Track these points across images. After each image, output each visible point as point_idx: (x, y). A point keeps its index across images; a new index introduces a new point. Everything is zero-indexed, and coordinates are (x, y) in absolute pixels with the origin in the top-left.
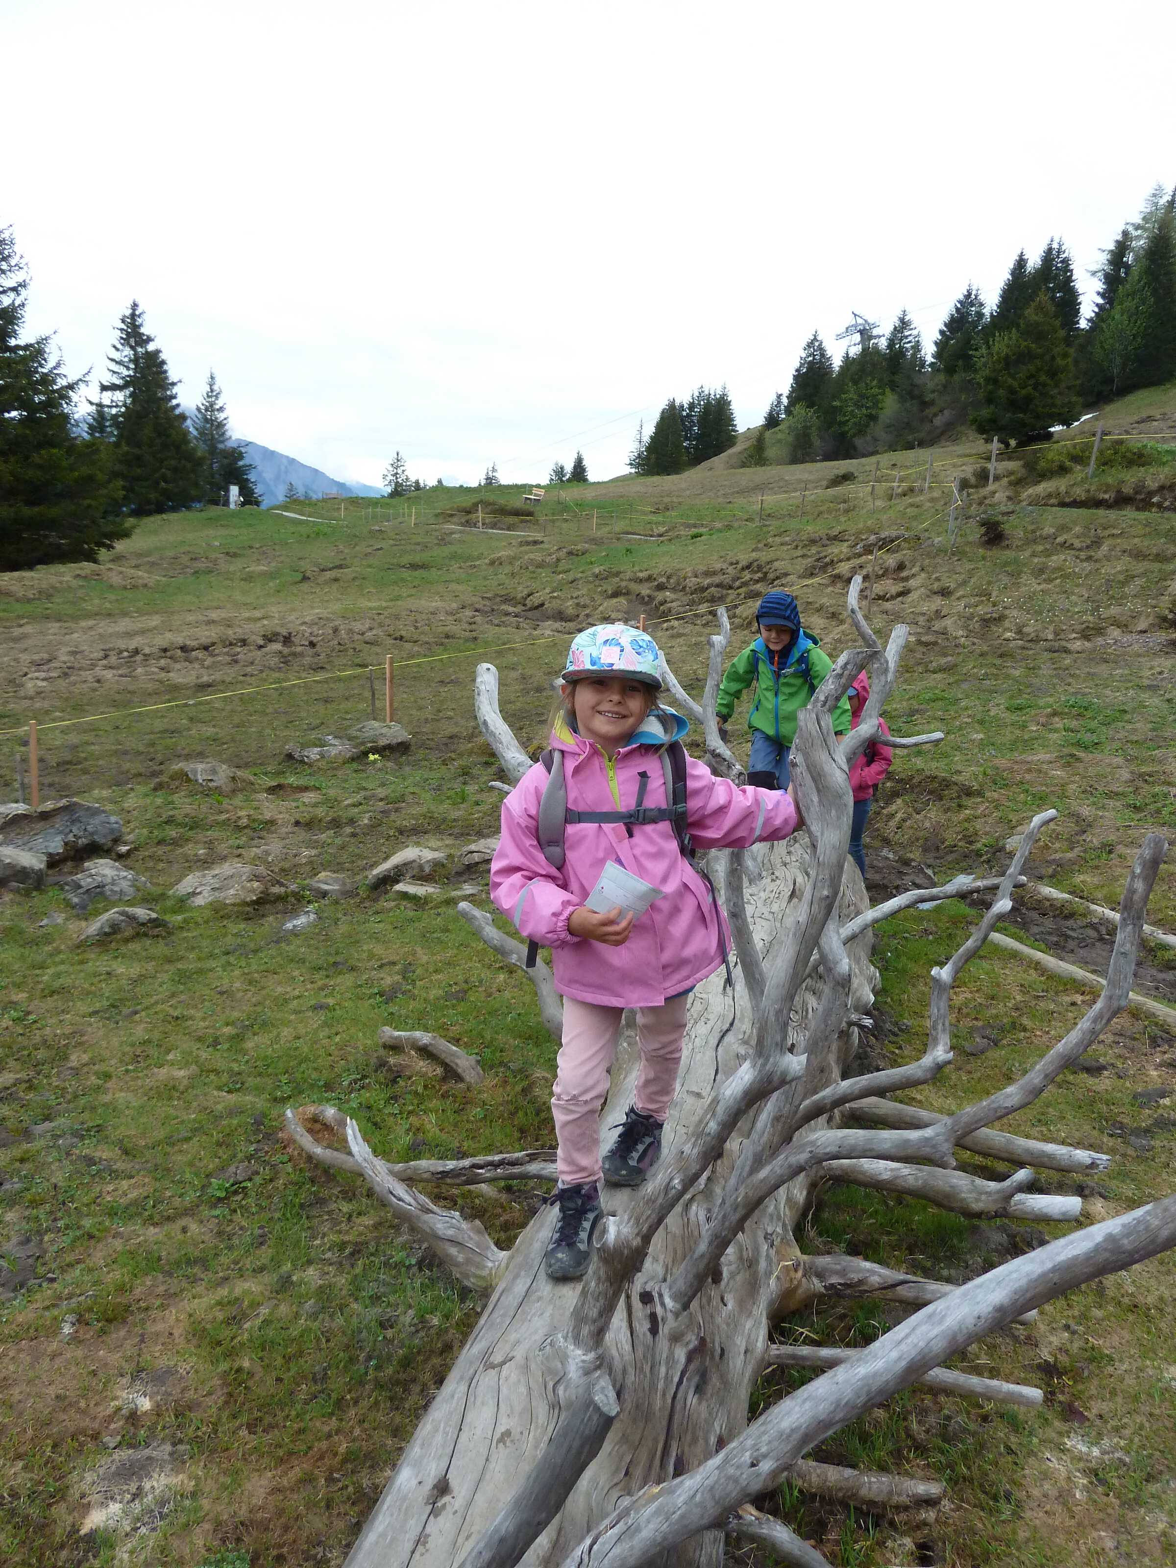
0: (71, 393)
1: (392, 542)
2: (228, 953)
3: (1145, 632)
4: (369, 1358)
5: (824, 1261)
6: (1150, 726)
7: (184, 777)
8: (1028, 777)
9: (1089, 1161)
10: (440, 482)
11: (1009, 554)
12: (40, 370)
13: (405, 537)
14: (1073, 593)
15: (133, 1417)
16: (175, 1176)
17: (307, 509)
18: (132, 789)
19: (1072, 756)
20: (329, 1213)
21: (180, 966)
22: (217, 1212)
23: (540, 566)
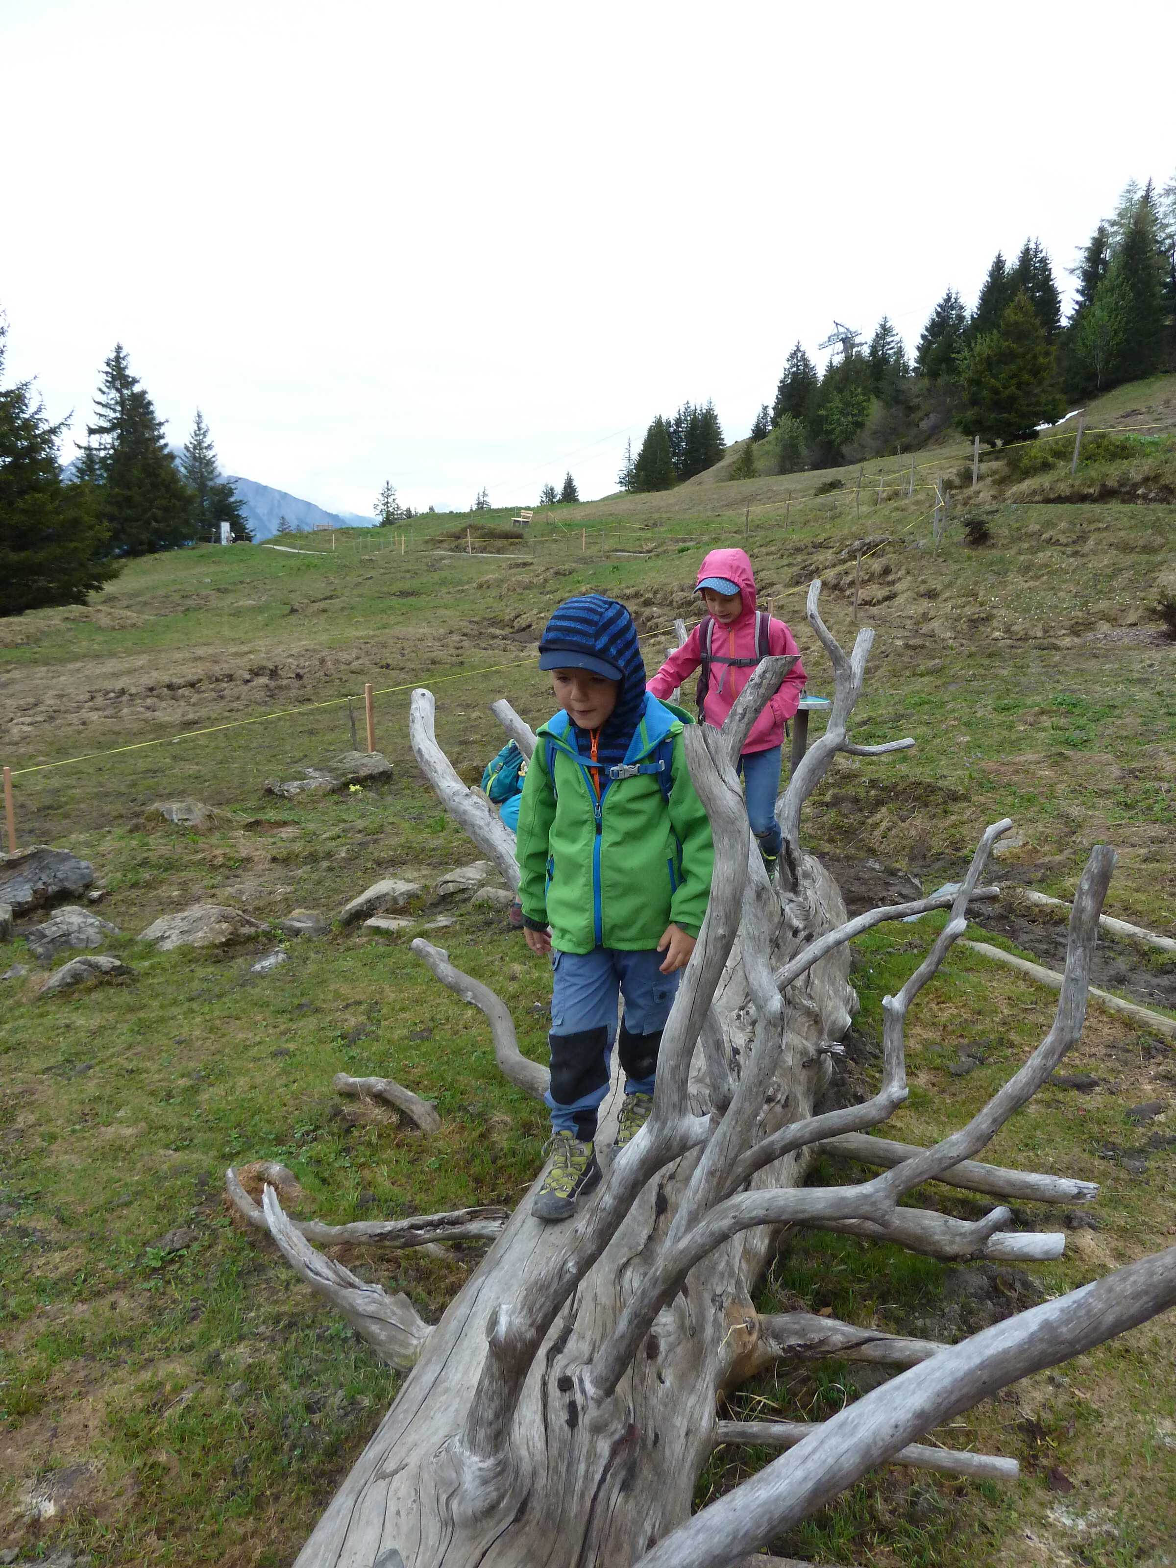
0: (53, 437)
1: (382, 571)
2: (193, 999)
3: (1135, 625)
4: (293, 1447)
5: (782, 1320)
6: (1140, 720)
7: (160, 818)
8: (1015, 778)
9: (1076, 1191)
10: (431, 509)
11: (995, 553)
12: (22, 415)
13: (395, 565)
14: (1060, 589)
15: (36, 1525)
16: (111, 1245)
17: (299, 542)
18: (109, 832)
19: (1061, 754)
20: (267, 1281)
21: (142, 1015)
22: (152, 1283)
23: (529, 587)
